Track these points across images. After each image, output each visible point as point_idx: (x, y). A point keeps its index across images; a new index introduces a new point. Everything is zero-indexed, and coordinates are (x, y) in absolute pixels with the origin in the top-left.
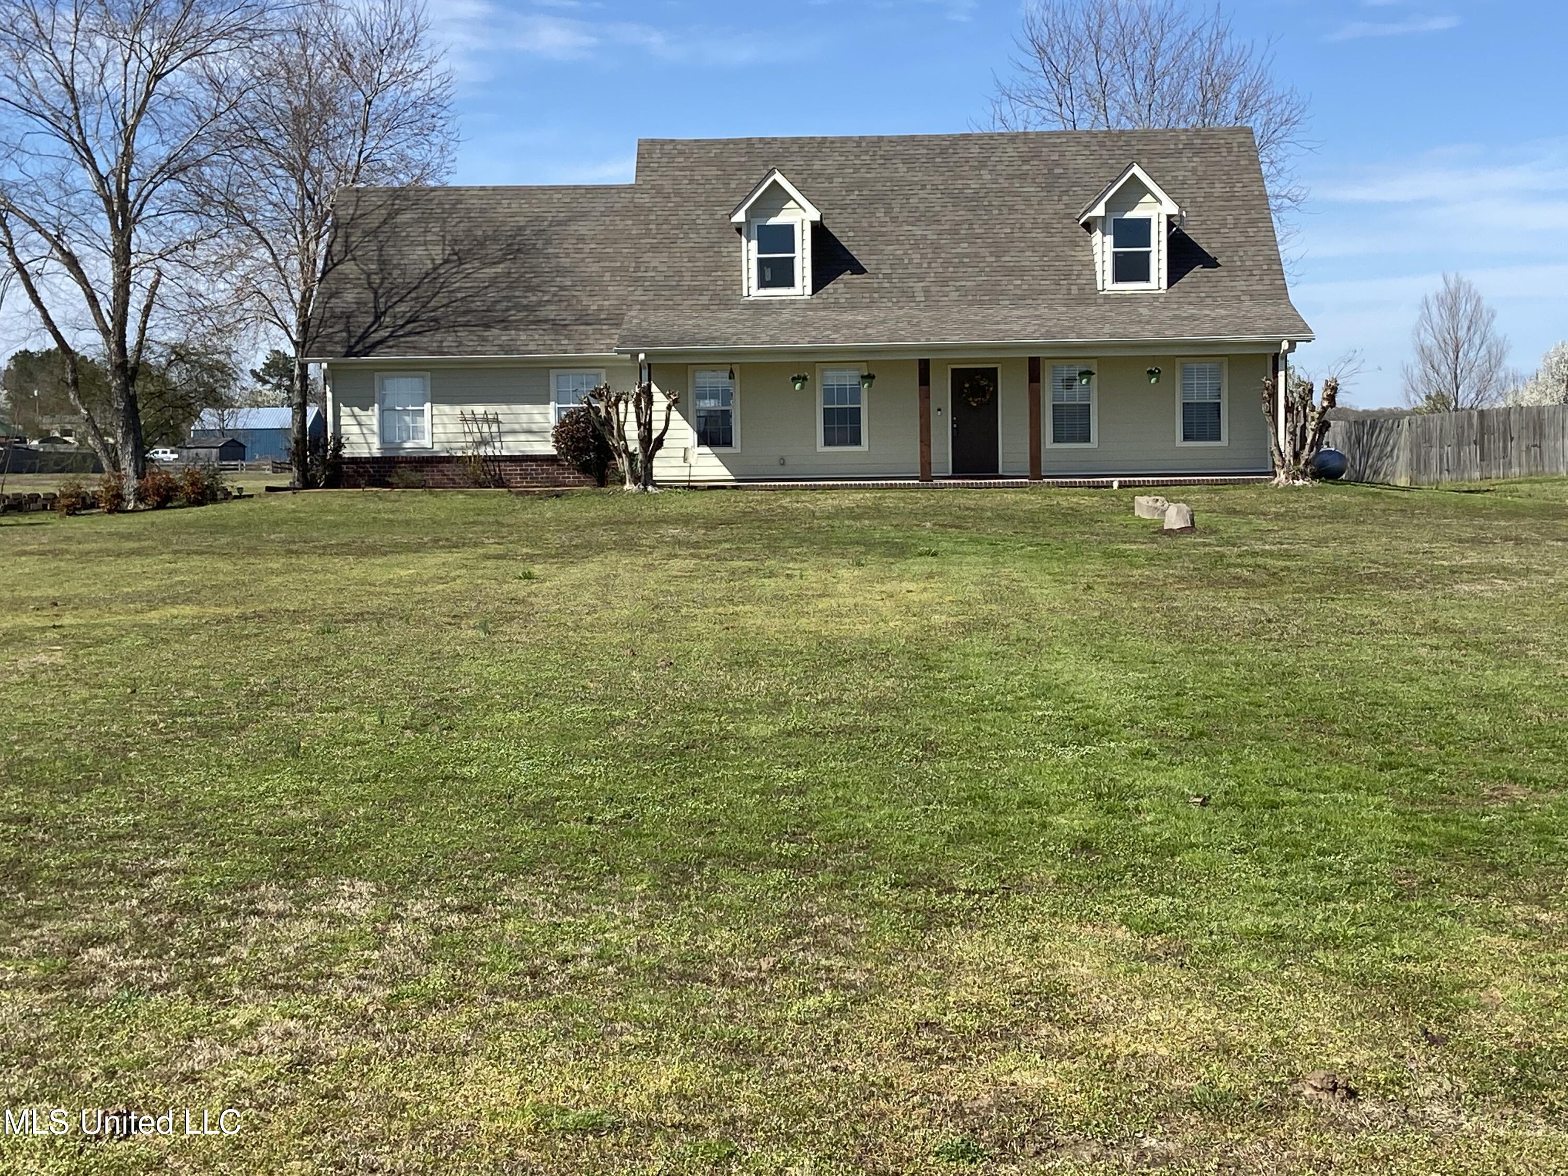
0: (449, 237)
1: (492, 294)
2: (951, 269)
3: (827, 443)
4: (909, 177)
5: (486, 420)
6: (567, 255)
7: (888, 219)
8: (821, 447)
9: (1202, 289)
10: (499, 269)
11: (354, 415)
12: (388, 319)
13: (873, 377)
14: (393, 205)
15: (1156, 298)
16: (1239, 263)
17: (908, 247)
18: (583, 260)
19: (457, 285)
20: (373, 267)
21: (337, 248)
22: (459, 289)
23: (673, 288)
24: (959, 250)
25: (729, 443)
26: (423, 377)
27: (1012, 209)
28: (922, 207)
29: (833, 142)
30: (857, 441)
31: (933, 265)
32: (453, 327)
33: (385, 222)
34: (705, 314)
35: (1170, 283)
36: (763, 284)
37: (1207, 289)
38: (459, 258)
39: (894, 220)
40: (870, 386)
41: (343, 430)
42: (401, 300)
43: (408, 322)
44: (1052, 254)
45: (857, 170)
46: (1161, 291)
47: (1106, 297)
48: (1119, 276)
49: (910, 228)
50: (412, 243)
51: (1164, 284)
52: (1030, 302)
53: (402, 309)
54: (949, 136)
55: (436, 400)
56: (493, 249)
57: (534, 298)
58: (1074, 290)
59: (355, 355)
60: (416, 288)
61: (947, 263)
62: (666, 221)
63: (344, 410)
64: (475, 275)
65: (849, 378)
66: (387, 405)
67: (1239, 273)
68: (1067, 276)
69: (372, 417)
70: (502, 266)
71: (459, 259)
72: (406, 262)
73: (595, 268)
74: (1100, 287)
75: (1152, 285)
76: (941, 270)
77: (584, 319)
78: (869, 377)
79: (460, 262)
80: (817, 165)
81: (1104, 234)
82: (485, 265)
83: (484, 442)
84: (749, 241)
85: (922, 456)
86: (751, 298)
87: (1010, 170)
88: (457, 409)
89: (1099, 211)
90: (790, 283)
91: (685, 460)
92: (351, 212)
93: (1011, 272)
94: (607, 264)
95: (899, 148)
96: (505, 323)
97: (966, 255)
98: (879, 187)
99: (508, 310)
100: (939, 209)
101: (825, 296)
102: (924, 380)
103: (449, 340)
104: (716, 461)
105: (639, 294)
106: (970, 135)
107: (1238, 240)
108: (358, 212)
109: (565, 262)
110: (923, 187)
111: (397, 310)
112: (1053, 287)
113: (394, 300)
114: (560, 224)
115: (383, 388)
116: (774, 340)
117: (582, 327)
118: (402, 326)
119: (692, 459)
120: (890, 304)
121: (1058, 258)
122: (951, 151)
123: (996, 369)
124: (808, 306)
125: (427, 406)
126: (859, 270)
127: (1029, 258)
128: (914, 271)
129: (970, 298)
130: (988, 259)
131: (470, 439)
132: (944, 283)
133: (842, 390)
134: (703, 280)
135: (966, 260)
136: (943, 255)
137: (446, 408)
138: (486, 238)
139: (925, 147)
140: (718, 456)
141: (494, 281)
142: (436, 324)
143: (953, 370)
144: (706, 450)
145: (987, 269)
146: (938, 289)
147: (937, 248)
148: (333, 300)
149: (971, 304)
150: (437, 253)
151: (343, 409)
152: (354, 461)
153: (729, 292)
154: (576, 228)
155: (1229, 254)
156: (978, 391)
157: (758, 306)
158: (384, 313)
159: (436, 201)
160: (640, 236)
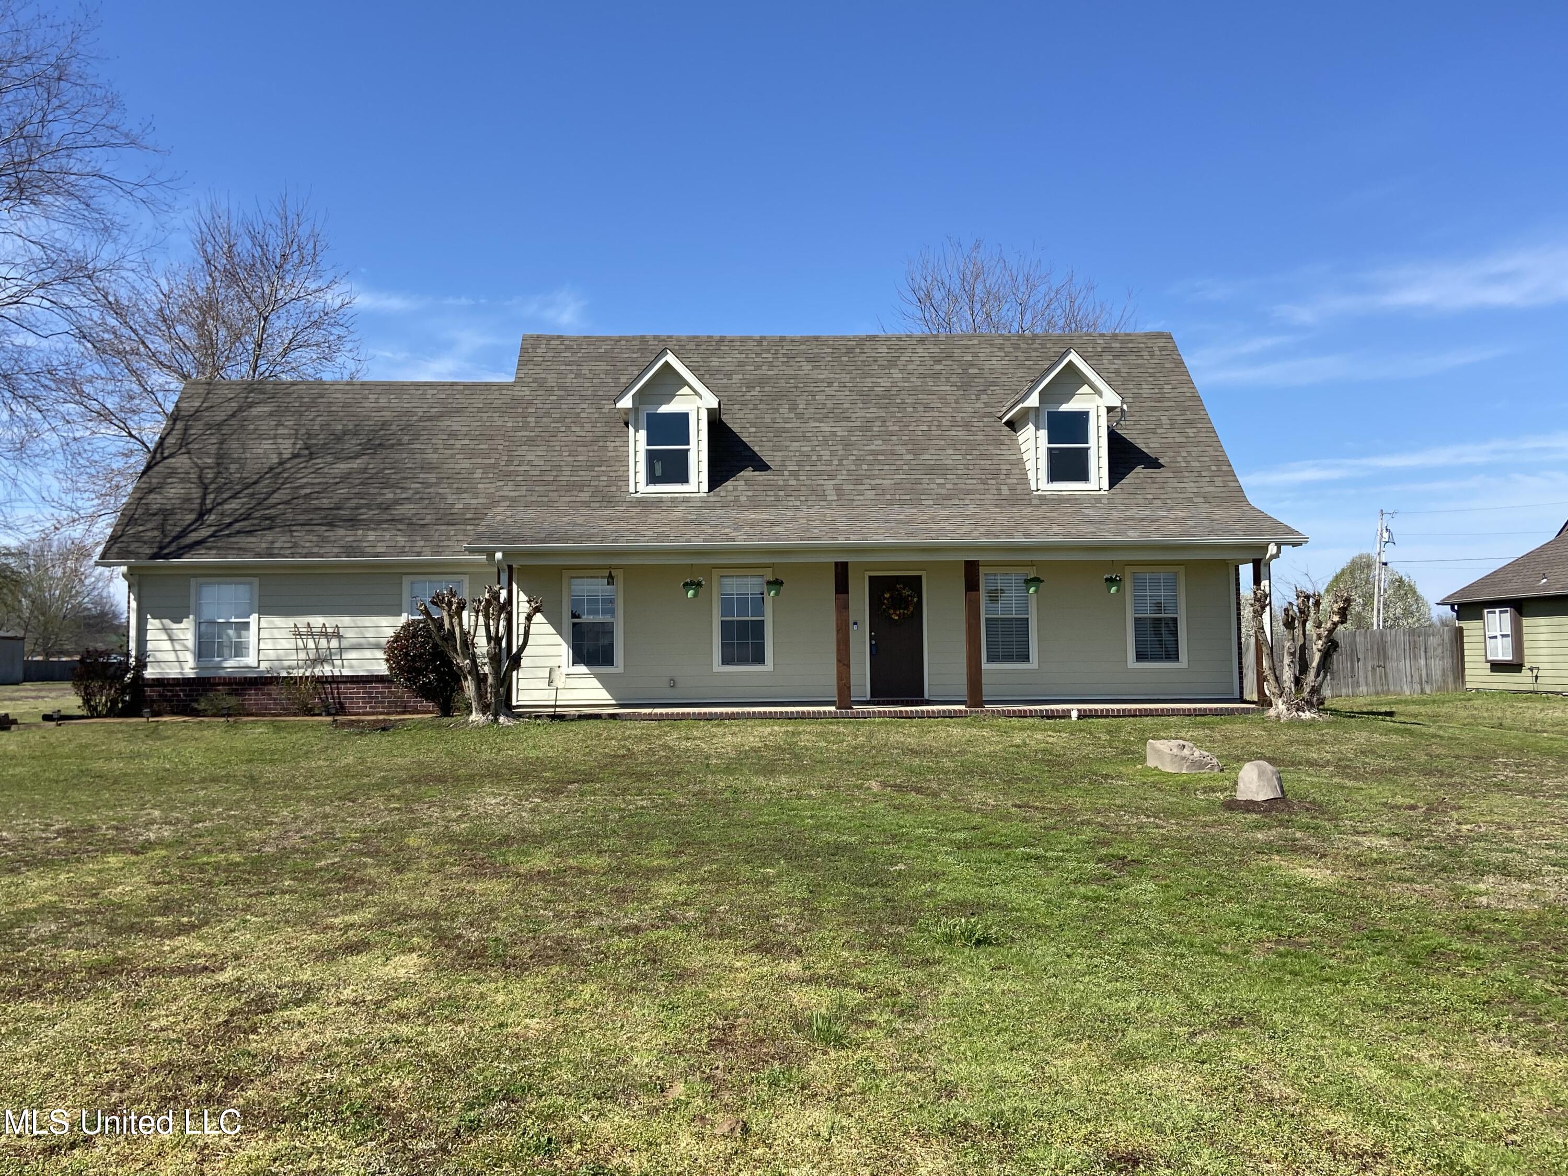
0: (303, 431)
1: (343, 491)
2: (865, 467)
3: (726, 661)
4: (814, 374)
5: (326, 635)
6: (436, 450)
7: (792, 415)
8: (718, 666)
9: (1148, 491)
10: (356, 464)
11: (165, 629)
12: (213, 517)
13: (782, 583)
14: (247, 398)
15: (1098, 499)
16: (1183, 464)
17: (816, 443)
18: (452, 456)
19: (304, 480)
20: (209, 461)
21: (171, 440)
22: (302, 487)
23: (548, 483)
24: (873, 447)
25: (608, 660)
26: (250, 584)
27: (927, 408)
28: (829, 404)
29: (732, 341)
30: (759, 659)
31: (844, 462)
32: (288, 528)
33: (233, 415)
34: (584, 511)
35: (1112, 485)
36: (653, 479)
37: (1153, 491)
38: (310, 452)
39: (800, 416)
40: (777, 594)
41: (150, 646)
42: (234, 497)
43: (236, 521)
44: (975, 452)
45: (758, 368)
46: (1102, 492)
47: (1042, 498)
48: (1054, 476)
49: (818, 424)
50: (260, 437)
51: (1105, 484)
52: (957, 502)
53: (233, 506)
54: (855, 337)
55: (264, 610)
56: (351, 444)
57: (391, 496)
58: (1005, 490)
59: (166, 557)
60: (255, 483)
61: (859, 461)
62: (547, 414)
63: (153, 624)
64: (326, 470)
65: (750, 586)
66: (207, 615)
67: (1187, 474)
68: (996, 475)
69: (186, 631)
70: (358, 461)
71: (311, 454)
72: (248, 455)
73: (466, 464)
74: (1033, 488)
75: (1092, 485)
76: (853, 467)
77: (449, 519)
78: (776, 583)
79: (311, 456)
80: (715, 362)
81: (1037, 429)
82: (338, 459)
83: (319, 660)
84: (636, 431)
85: (840, 678)
86: (638, 495)
87: (921, 370)
88: (290, 622)
89: (1033, 401)
90: (684, 479)
91: (550, 682)
92: (197, 404)
93: (931, 470)
94: (479, 461)
95: (802, 347)
96: (353, 522)
97: (882, 453)
98: (782, 383)
99: (357, 508)
100: (849, 406)
101: (723, 494)
102: (842, 587)
103: (283, 542)
104: (595, 683)
105: (508, 490)
106: (877, 336)
107: (1178, 440)
108: (205, 405)
109: (433, 457)
110: (830, 385)
111: (226, 507)
112: (982, 486)
113: (225, 496)
114: (430, 419)
115: (199, 596)
116: (661, 537)
117: (443, 527)
118: (230, 524)
119: (559, 682)
120: (798, 503)
121: (982, 457)
122: (858, 350)
123: (920, 577)
124: (704, 504)
125: (254, 618)
126: (762, 466)
127: (950, 457)
128: (824, 468)
129: (888, 497)
130: (905, 457)
131: (302, 655)
132: (858, 481)
133: (743, 601)
134: (585, 475)
135: (880, 457)
136: (855, 452)
137: (278, 621)
138: (345, 433)
139: (829, 347)
140: (598, 676)
141: (346, 477)
142: (270, 523)
143: (871, 578)
144: (582, 669)
145: (906, 467)
146: (852, 487)
147: (847, 444)
148: (152, 496)
149: (891, 503)
150: (287, 447)
151: (151, 621)
152: (159, 682)
153: (614, 489)
154: (449, 423)
155: (1172, 454)
156: (899, 602)
157: (646, 504)
158: (209, 511)
159: (295, 395)
160: (515, 429)
